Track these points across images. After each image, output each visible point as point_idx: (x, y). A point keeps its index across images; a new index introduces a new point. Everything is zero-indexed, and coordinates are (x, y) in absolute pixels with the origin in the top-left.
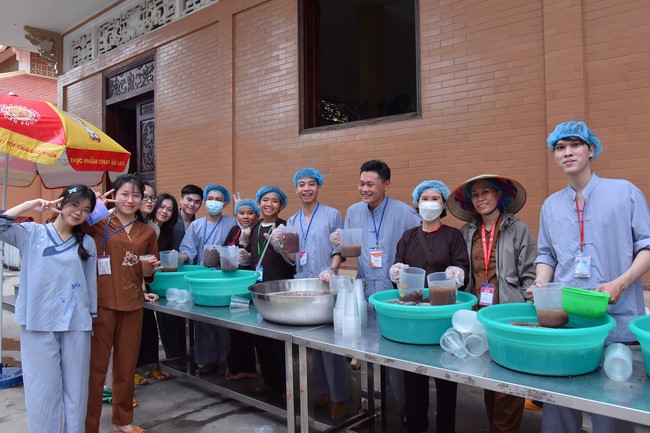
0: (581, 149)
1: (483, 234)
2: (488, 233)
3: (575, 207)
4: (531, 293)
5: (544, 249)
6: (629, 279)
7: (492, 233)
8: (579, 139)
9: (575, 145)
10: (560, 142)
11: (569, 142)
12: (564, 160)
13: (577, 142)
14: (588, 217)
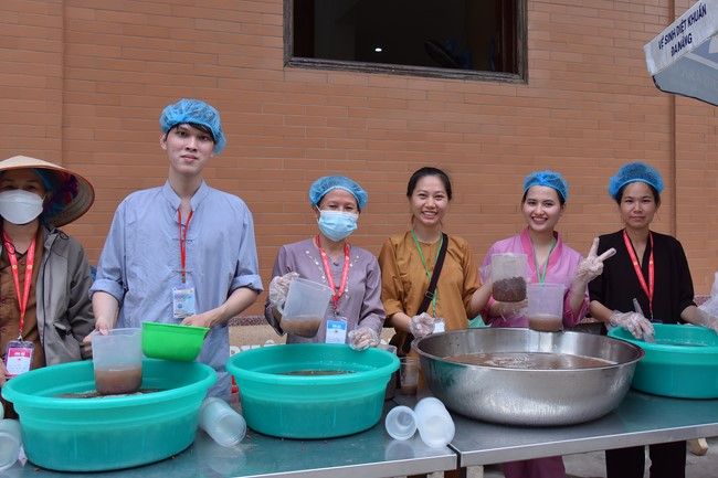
0: (206, 146)
1: (13, 258)
2: (21, 257)
3: (176, 219)
4: (90, 344)
5: (112, 271)
6: (224, 314)
7: (30, 256)
8: (209, 131)
9: (201, 138)
10: (186, 126)
11: (197, 132)
12: (184, 153)
13: (206, 134)
14: (192, 235)
